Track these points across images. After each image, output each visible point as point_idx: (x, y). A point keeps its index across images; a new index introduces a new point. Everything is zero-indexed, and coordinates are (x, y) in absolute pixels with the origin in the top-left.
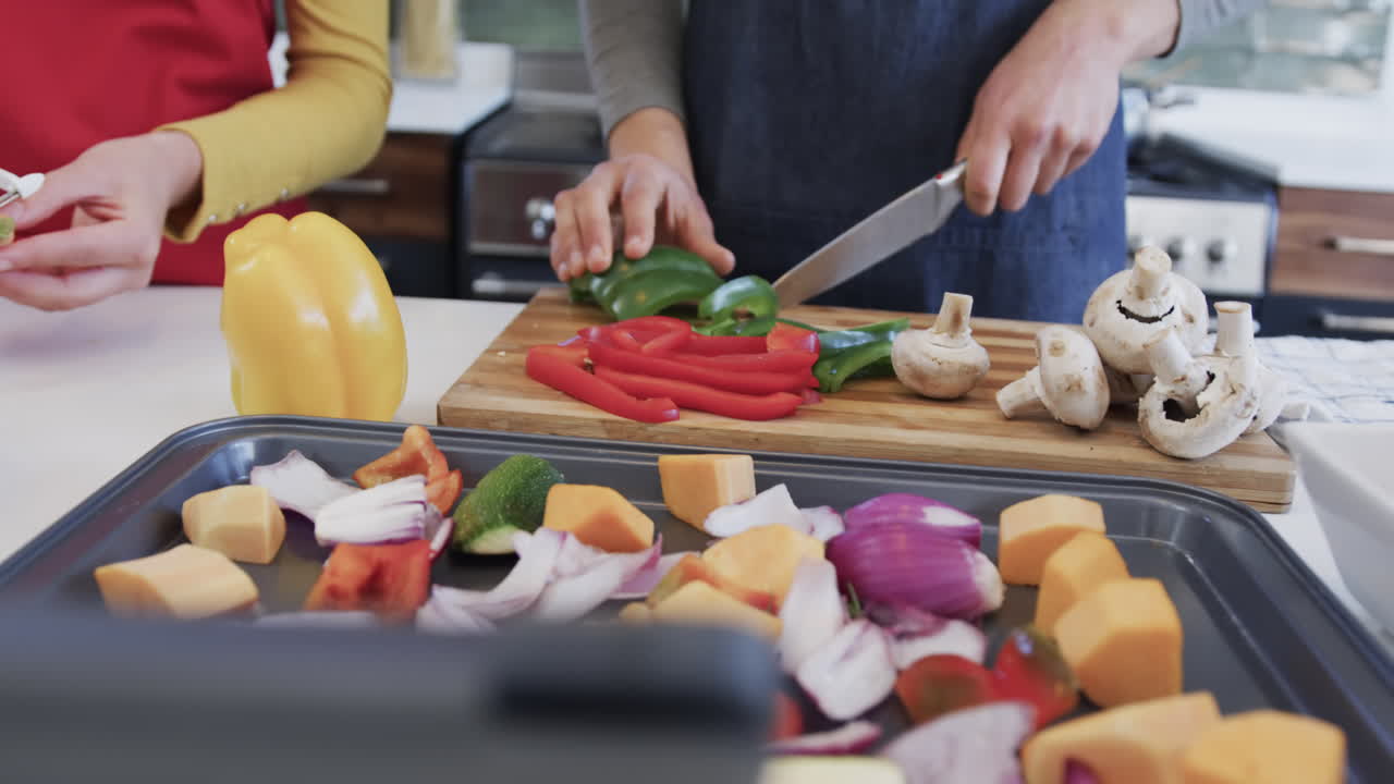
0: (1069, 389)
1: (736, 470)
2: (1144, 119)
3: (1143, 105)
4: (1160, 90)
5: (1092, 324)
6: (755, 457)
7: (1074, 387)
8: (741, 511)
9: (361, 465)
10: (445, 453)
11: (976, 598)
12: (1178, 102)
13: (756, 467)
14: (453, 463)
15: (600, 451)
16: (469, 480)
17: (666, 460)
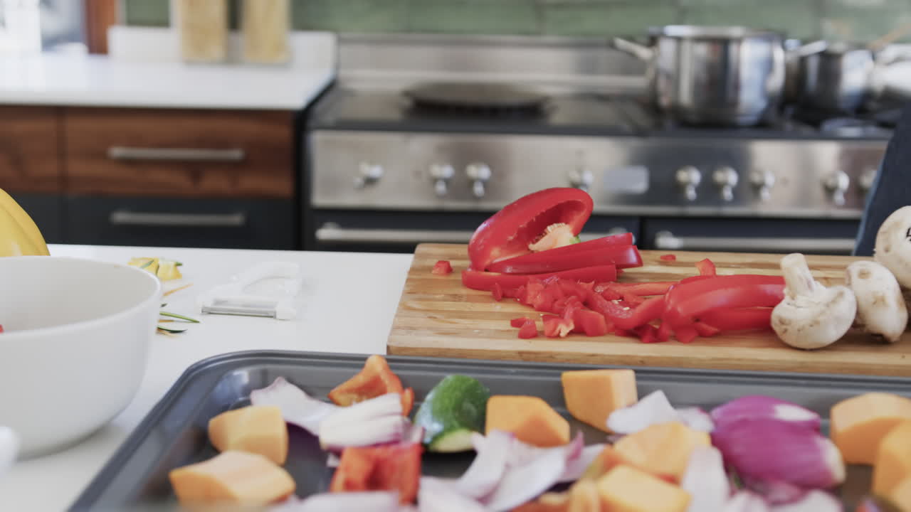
0: (875, 303)
1: (624, 381)
2: (870, 75)
3: (869, 64)
4: (882, 49)
5: (887, 250)
6: (636, 372)
7: (880, 301)
8: (631, 411)
9: (333, 388)
10: (399, 377)
11: (827, 473)
12: (899, 60)
13: (638, 379)
14: (405, 384)
15: (513, 370)
16: (419, 397)
17: (567, 376)
